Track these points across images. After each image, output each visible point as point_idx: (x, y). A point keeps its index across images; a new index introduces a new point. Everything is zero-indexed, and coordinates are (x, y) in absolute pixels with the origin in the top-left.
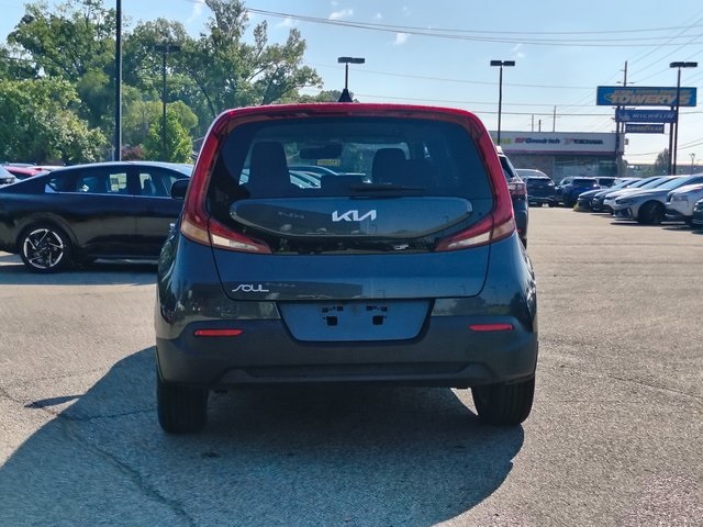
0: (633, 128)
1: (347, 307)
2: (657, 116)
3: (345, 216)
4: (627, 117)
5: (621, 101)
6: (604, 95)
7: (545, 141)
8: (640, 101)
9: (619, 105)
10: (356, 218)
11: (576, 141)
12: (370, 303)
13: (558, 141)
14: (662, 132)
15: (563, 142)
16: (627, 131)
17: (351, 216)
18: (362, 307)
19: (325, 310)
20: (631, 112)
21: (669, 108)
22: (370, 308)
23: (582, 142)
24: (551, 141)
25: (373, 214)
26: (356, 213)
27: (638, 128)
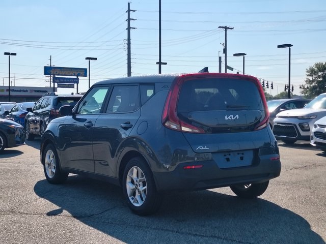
0: (61, 86)
1: (231, 154)
2: (71, 80)
3: (229, 118)
4: (58, 81)
5: (55, 73)
6: (48, 70)
7: (20, 91)
8: (64, 74)
9: (54, 75)
10: (232, 118)
11: (35, 91)
12: (239, 152)
13: (27, 91)
14: (74, 87)
15: (29, 91)
16: (58, 87)
17: (231, 117)
18: (236, 153)
19: (225, 155)
20: (60, 79)
21: (76, 77)
22: (238, 154)
23: (38, 91)
24: (24, 91)
25: (237, 116)
26: (232, 116)
27: (63, 86)
